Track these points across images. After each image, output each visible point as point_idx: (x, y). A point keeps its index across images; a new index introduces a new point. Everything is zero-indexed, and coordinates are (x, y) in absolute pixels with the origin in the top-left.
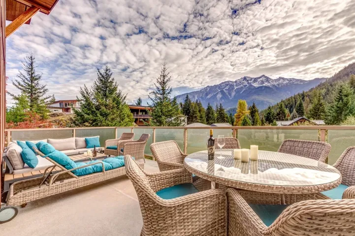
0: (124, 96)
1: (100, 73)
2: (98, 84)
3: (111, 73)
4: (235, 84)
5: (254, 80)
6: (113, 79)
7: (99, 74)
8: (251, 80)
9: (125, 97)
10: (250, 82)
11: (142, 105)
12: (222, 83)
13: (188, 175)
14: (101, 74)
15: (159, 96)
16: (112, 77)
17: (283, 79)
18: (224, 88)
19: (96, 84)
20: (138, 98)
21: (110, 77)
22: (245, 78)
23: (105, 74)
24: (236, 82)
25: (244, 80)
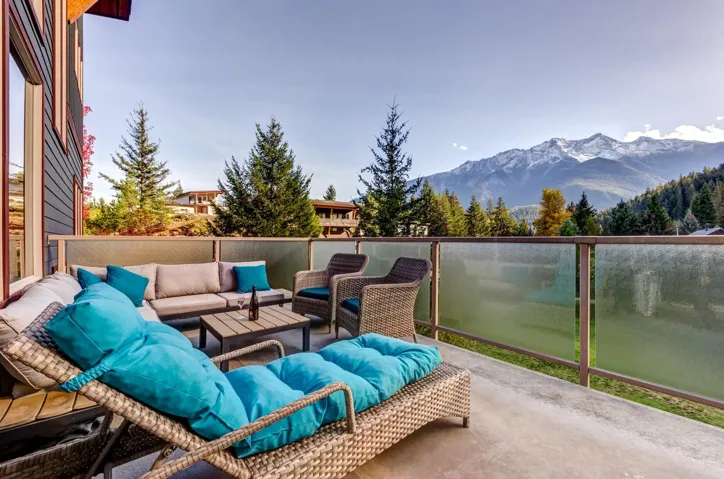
0: (306, 179)
1: (261, 133)
2: (257, 155)
3: (281, 131)
4: (529, 155)
5: (576, 145)
6: (286, 145)
7: (259, 135)
8: (567, 147)
10: (565, 150)
11: (337, 200)
12: (501, 154)
14: (263, 136)
16: (283, 140)
17: (649, 140)
18: (504, 165)
19: (253, 155)
20: (328, 186)
21: (279, 141)
22: (553, 143)
23: (270, 135)
24: (532, 150)
25: (551, 146)
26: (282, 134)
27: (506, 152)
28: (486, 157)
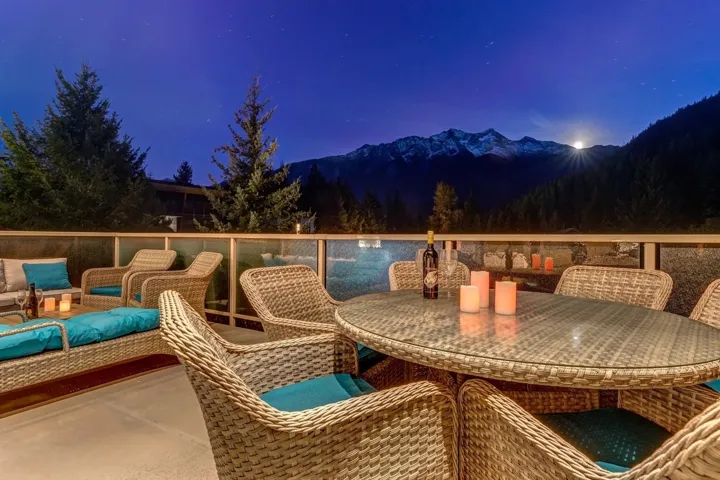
0: (139, 154)
1: (64, 82)
2: (59, 115)
3: (98, 84)
4: (428, 145)
5: (472, 139)
6: (105, 104)
7: (61, 85)
8: (464, 139)
9: (143, 156)
10: (462, 142)
11: (194, 183)
12: (400, 140)
13: (346, 351)
14: (67, 86)
15: (242, 158)
16: (102, 97)
17: (533, 141)
18: (404, 153)
19: (51, 113)
20: (181, 163)
21: (94, 98)
22: (451, 134)
23: (80, 87)
24: (431, 140)
25: (448, 138)
26: (100, 88)
27: (406, 139)
28: (385, 143)
